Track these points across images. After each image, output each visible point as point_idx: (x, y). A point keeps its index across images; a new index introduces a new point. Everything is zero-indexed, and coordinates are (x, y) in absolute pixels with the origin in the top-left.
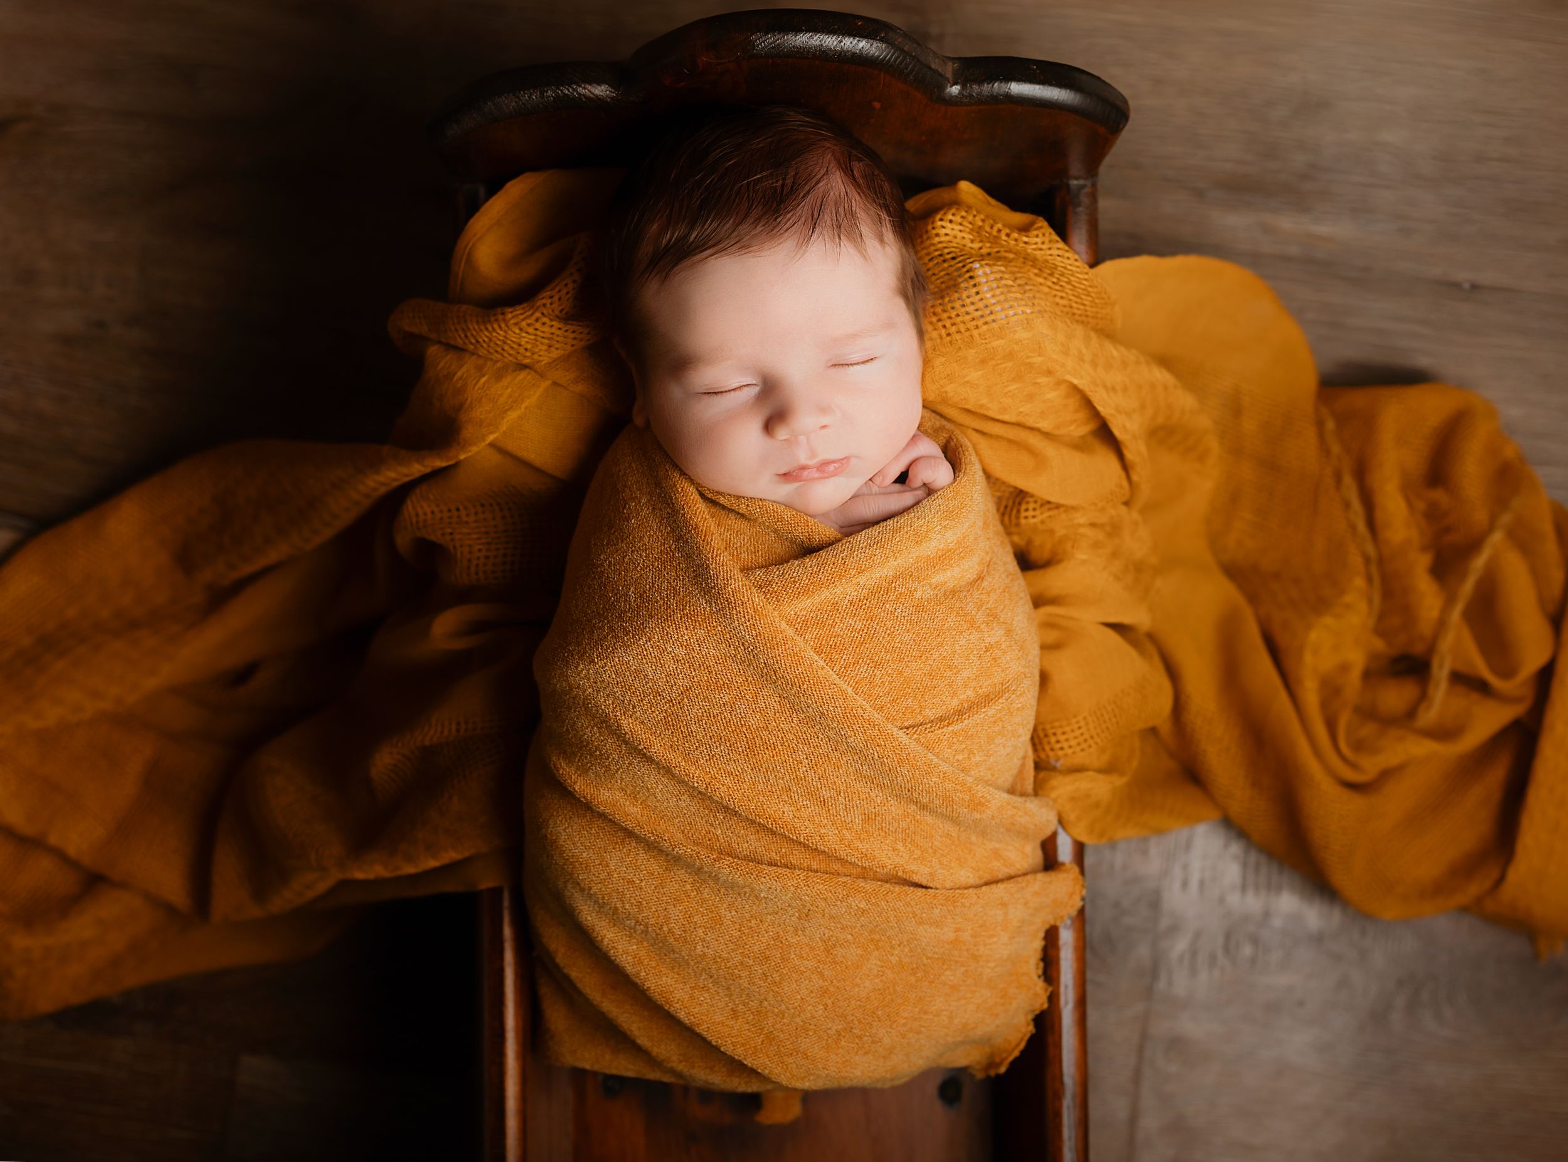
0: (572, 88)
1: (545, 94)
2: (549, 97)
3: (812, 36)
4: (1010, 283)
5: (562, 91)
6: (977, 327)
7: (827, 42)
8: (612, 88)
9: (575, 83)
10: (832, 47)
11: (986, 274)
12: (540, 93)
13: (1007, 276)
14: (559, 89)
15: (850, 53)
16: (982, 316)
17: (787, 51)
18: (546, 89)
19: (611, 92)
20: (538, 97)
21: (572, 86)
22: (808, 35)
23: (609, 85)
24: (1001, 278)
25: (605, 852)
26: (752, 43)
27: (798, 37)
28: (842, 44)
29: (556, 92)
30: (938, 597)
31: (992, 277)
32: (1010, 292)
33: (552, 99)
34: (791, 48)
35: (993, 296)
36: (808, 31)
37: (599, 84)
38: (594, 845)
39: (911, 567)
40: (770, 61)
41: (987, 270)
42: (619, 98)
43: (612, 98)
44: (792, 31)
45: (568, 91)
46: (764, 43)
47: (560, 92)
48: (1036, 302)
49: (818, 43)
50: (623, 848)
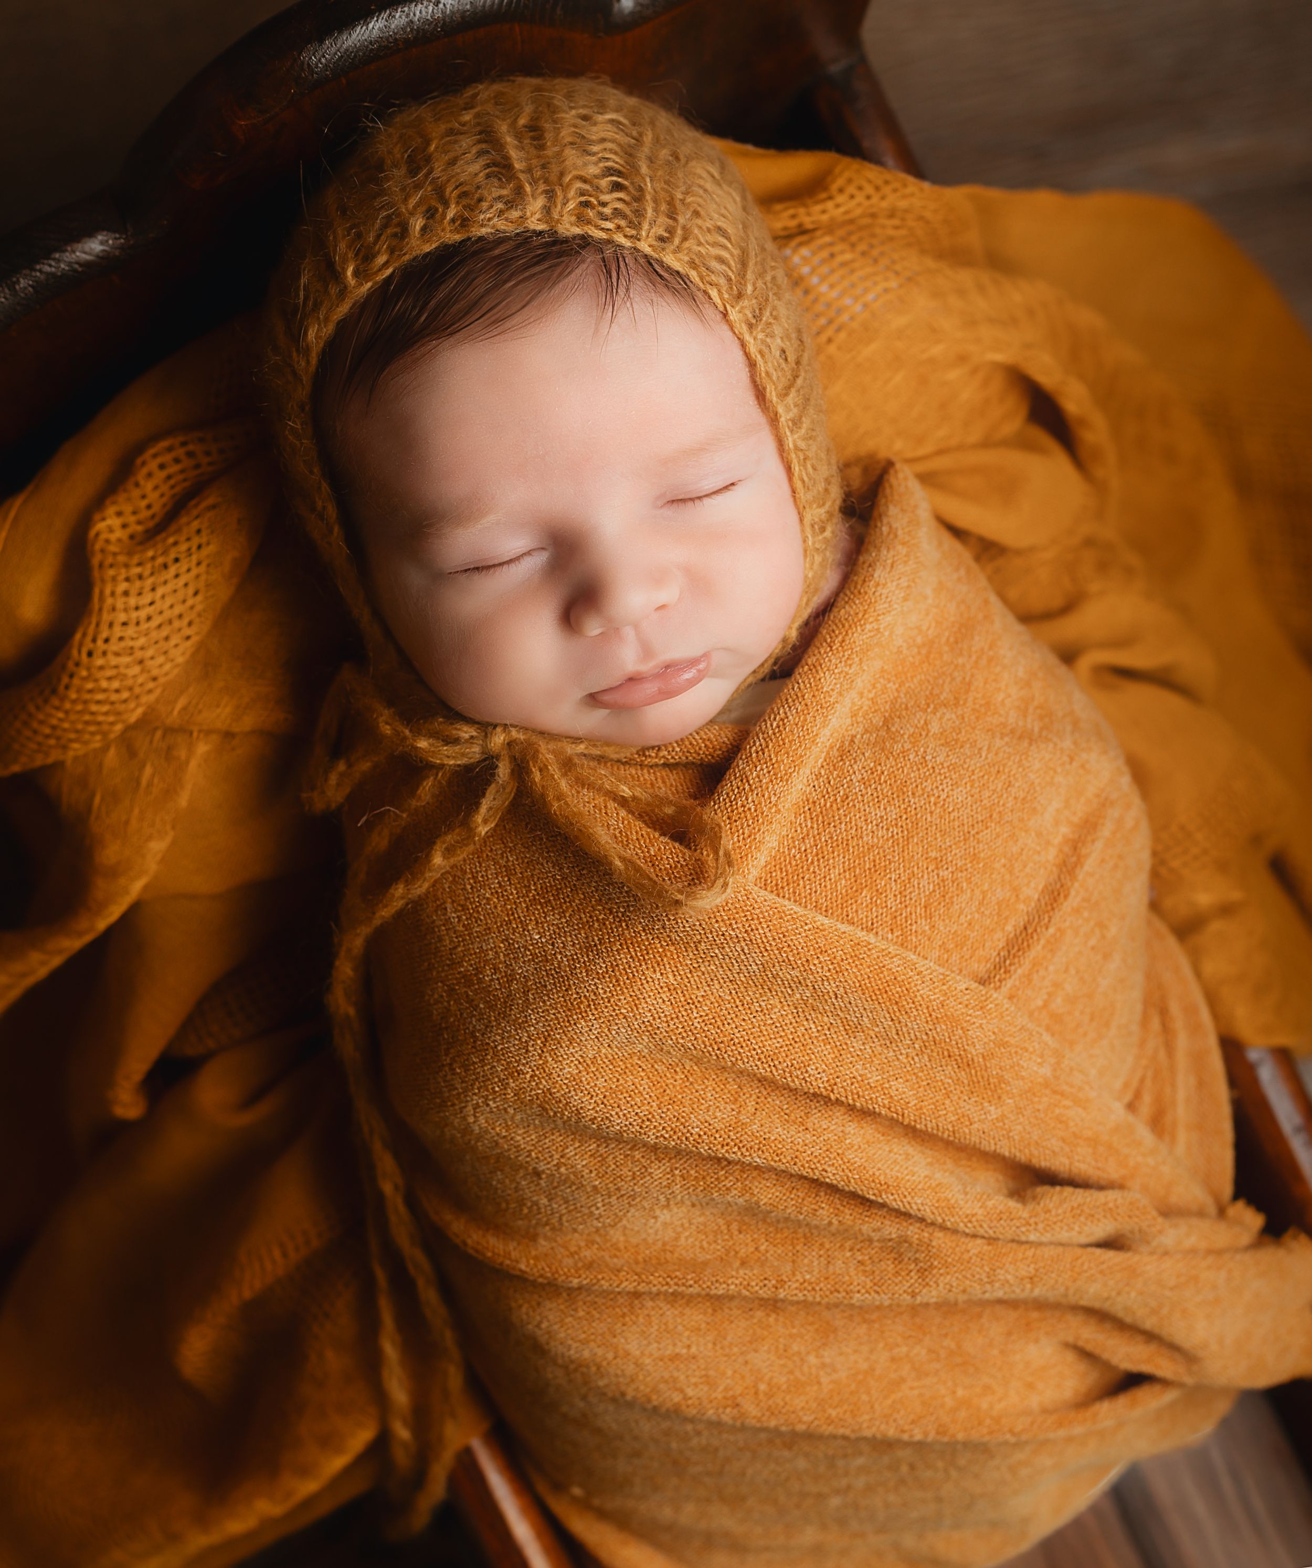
0: (54, 259)
1: (17, 287)
2: (25, 288)
3: (390, 14)
4: (848, 256)
5: (40, 271)
6: (830, 341)
7: (418, 13)
8: (115, 232)
9: (57, 250)
10: (429, 17)
11: (804, 259)
12: (9, 290)
13: (837, 248)
14: (35, 270)
15: (457, 15)
16: (830, 322)
17: (364, 54)
18: (14, 279)
19: (116, 239)
20: (8, 296)
21: (53, 256)
22: (385, 15)
23: (108, 230)
24: (832, 256)
25: (615, 1337)
26: (306, 66)
27: (371, 26)
28: (441, 6)
29: (31, 276)
30: (966, 719)
31: (816, 260)
32: (852, 271)
33: (30, 289)
34: (367, 47)
35: (832, 286)
36: (381, 9)
37: (91, 234)
38: (593, 1334)
39: (899, 697)
40: (344, 81)
41: (805, 251)
42: (132, 242)
43: (122, 248)
44: (358, 20)
45: (50, 266)
46: (324, 56)
47: (38, 274)
48: (898, 267)
49: (404, 20)
50: (637, 1317)
